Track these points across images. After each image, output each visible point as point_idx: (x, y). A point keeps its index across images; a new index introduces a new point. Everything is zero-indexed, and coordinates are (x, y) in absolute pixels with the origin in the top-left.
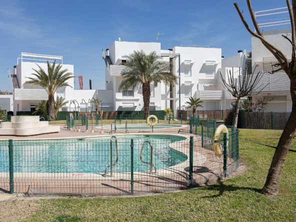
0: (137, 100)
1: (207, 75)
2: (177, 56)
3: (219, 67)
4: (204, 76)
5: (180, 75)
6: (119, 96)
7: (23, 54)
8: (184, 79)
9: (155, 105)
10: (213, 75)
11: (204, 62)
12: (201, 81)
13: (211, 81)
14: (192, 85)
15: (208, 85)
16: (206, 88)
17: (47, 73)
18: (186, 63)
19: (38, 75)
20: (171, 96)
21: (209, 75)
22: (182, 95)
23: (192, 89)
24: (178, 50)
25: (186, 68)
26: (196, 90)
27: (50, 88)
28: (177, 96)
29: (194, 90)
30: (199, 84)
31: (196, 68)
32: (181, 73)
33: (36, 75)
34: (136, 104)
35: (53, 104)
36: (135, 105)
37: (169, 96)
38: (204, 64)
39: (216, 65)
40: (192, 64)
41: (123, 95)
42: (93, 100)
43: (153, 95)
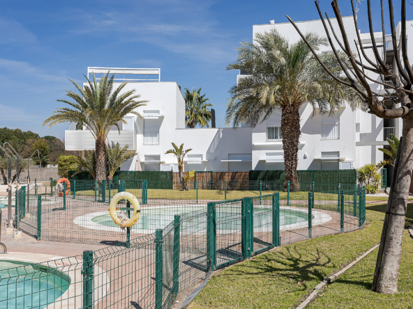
7: (90, 70)
37: (379, 138)
41: (269, 138)
42: (173, 148)
43: (336, 136)
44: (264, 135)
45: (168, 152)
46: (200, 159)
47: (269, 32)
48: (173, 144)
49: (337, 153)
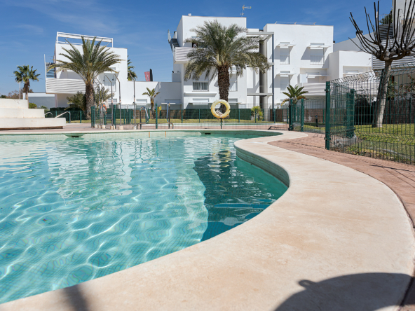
0: (213, 95)
1: (312, 63)
2: (269, 36)
3: (330, 51)
4: (309, 64)
5: (273, 61)
6: (188, 89)
7: (59, 35)
8: (280, 67)
9: (239, 102)
10: (322, 63)
11: (308, 45)
12: (304, 71)
13: (317, 71)
14: (290, 76)
15: (313, 76)
16: (310, 80)
17: (82, 53)
18: (282, 46)
19: (70, 56)
20: (261, 91)
21: (315, 63)
22: (277, 90)
23: (291, 81)
24: (270, 28)
25: (283, 54)
26: (296, 83)
27: (88, 76)
28: (269, 91)
29: (294, 82)
30: (301, 75)
31: (297, 54)
32: (275, 60)
33: (66, 56)
34: (212, 100)
35: (91, 97)
36: (210, 102)
37: (258, 91)
38: (308, 48)
39: (325, 50)
40: (290, 48)
41: (194, 89)
42: (147, 91)
43: (235, 89)
44: (192, 87)
45: (144, 94)
46: (145, 102)
47: (213, 22)
48: (148, 89)
49: (236, 100)
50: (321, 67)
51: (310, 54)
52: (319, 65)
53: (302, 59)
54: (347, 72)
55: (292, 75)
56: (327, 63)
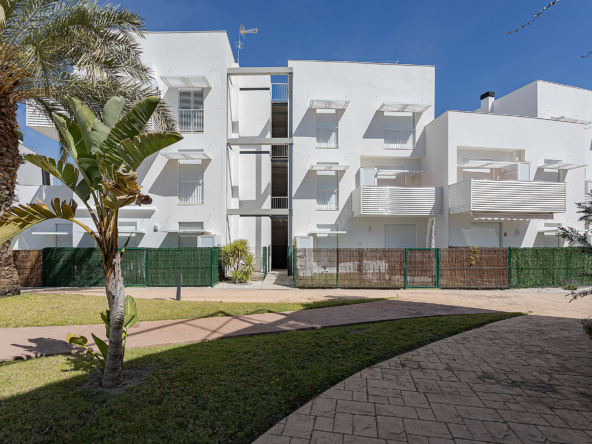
1: (388, 146)
3: (427, 118)
4: (379, 148)
10: (409, 145)
11: (379, 107)
12: (368, 162)
14: (340, 174)
15: (391, 174)
18: (321, 109)
21: (394, 146)
23: (340, 184)
25: (324, 125)
26: (353, 188)
29: (347, 187)
30: (362, 171)
31: (354, 125)
37: (267, 204)
38: (379, 113)
39: (416, 117)
40: (340, 112)
43: (199, 201)
49: (201, 224)
50: (408, 154)
51: (382, 127)
52: (405, 150)
53: (367, 135)
54: (466, 160)
55: (344, 171)
56: (421, 147)
